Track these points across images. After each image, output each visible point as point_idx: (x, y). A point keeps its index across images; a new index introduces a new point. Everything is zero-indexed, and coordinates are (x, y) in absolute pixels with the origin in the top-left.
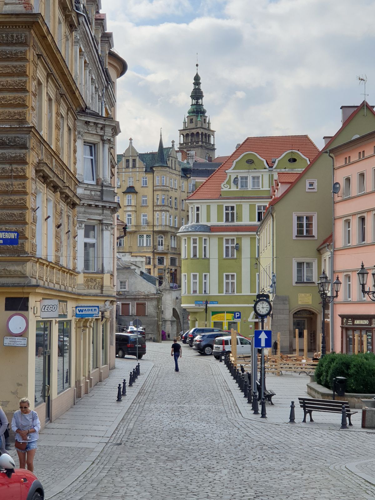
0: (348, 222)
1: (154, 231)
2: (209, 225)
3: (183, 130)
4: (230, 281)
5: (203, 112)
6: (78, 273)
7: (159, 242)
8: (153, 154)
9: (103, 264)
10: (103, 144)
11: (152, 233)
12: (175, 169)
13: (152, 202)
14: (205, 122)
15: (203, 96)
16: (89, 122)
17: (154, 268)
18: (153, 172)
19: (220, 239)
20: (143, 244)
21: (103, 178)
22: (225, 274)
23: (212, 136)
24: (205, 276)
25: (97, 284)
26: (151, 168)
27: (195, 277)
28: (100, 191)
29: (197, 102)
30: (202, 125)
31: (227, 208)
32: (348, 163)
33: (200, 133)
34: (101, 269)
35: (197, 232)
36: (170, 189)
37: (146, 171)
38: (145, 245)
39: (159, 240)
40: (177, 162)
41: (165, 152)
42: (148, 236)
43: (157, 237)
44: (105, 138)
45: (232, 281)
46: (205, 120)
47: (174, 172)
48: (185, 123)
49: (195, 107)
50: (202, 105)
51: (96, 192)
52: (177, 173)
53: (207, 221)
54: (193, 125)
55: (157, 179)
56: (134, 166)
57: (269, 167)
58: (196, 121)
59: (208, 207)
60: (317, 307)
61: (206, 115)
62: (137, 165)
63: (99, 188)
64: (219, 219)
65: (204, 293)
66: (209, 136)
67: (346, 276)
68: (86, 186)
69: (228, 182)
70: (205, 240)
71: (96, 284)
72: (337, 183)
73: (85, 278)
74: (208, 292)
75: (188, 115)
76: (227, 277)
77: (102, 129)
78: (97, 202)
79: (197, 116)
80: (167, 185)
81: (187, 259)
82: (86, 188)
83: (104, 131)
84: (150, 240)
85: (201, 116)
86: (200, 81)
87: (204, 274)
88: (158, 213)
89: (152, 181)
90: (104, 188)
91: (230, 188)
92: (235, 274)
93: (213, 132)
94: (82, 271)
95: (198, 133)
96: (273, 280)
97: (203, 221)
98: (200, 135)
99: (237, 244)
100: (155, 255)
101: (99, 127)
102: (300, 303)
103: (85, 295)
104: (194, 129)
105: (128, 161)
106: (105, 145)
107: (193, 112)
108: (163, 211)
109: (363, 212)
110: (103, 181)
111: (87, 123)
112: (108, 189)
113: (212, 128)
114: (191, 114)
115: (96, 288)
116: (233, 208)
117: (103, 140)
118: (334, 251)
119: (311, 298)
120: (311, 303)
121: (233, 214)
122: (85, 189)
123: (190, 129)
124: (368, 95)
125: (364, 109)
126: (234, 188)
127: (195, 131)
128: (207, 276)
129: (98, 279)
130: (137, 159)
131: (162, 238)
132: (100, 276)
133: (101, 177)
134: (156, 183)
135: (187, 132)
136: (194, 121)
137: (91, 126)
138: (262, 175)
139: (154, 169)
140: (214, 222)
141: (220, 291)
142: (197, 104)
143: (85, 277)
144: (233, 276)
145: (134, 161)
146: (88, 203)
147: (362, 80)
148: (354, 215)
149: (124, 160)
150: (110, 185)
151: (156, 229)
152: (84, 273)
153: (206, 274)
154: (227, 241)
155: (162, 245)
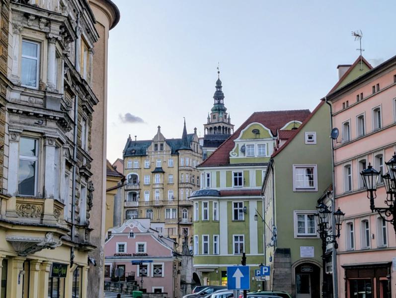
0: (348, 167)
1: (178, 206)
2: (219, 190)
3: (208, 124)
4: (239, 242)
5: (224, 110)
6: (9, 197)
7: (183, 215)
8: (178, 140)
9: (44, 187)
10: (49, 43)
11: (177, 207)
12: (197, 152)
13: (177, 181)
14: (225, 118)
15: (224, 97)
16: (29, 14)
17: (179, 238)
18: (178, 154)
19: (229, 203)
20: (169, 217)
21: (47, 83)
22: (233, 235)
23: (232, 130)
24: (215, 237)
25: (36, 212)
26: (177, 151)
27: (206, 238)
28: (42, 99)
29: (219, 102)
30: (223, 120)
31: (236, 174)
32: (347, 107)
33: (222, 126)
34: (41, 193)
35: (207, 196)
36: (193, 170)
37: (172, 153)
38: (171, 218)
39: (183, 214)
40: (199, 146)
41: (188, 138)
42: (174, 210)
43: (181, 210)
44: (51, 36)
45: (241, 242)
46: (225, 116)
47: (196, 154)
48: (209, 118)
49: (217, 105)
50: (223, 104)
51: (37, 99)
52: (199, 155)
53: (217, 187)
54: (216, 121)
55: (182, 160)
56: (162, 149)
57: (274, 136)
58: (219, 118)
59: (218, 173)
60: (318, 260)
61: (226, 112)
62: (164, 149)
63: (41, 94)
64: (228, 184)
65: (214, 253)
66: (229, 129)
67: (348, 224)
68: (23, 90)
69: (237, 151)
70: (216, 203)
71: (34, 212)
72: (336, 129)
73: (18, 204)
74: (218, 252)
75: (211, 112)
76: (236, 238)
77: (46, 25)
78: (36, 109)
79: (219, 113)
80: (191, 166)
81: (198, 222)
82: (23, 93)
83: (50, 27)
84: (175, 213)
85: (222, 113)
86: (222, 85)
87: (214, 236)
88: (182, 189)
89: (177, 162)
90: (48, 95)
91: (238, 156)
92: (243, 235)
93: (233, 126)
94: (14, 194)
95: (220, 127)
96: (274, 232)
97: (213, 187)
98: (222, 129)
99: (245, 207)
100: (180, 226)
101: (42, 22)
102: (302, 256)
103: (18, 225)
104: (216, 123)
105: (156, 145)
106: (51, 44)
107: (216, 110)
108: (187, 187)
109: (364, 155)
110: (47, 87)
111: (27, 16)
112: (53, 96)
113: (232, 123)
114: (214, 112)
115: (34, 217)
116: (240, 174)
117: (49, 39)
118: (335, 199)
119: (313, 251)
120: (313, 256)
121: (240, 179)
122: (21, 94)
123: (213, 124)
124: (364, 50)
125: (360, 63)
126: (241, 156)
127: (217, 125)
128: (217, 238)
129: (38, 206)
130: (165, 143)
131: (186, 211)
132: (40, 201)
133: (44, 81)
134: (181, 164)
135: (211, 126)
136: (216, 117)
137: (32, 20)
138: (267, 144)
139: (179, 152)
140: (223, 187)
141: (230, 251)
142: (219, 103)
143: (18, 202)
144: (241, 237)
145: (162, 145)
146: (24, 110)
147: (357, 35)
148: (353, 159)
149: (153, 144)
150: (56, 92)
151: (180, 203)
152: (17, 197)
153: (216, 235)
154: (236, 205)
155: (186, 217)
